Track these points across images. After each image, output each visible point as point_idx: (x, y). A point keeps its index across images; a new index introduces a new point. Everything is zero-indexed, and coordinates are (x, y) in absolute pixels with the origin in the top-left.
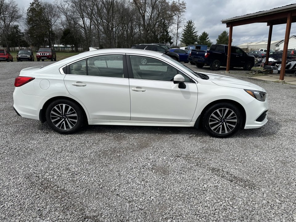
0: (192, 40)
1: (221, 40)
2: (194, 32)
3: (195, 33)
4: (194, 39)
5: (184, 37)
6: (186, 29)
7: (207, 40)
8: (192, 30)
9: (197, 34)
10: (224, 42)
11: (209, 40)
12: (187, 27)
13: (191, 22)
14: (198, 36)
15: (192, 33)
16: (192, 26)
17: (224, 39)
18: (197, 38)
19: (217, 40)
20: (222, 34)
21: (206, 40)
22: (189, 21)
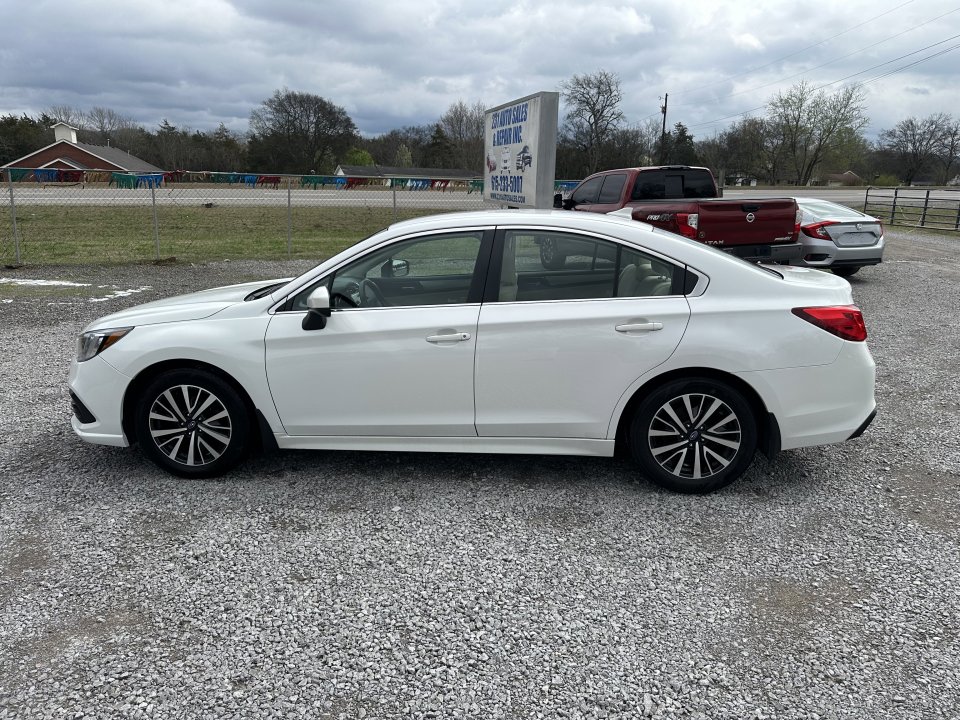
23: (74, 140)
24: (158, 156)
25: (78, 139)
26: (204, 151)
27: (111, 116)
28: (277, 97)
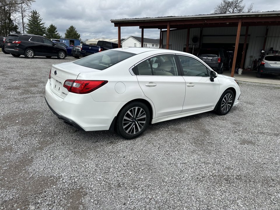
0: (40, 32)
1: (69, 34)
2: (41, 23)
3: (43, 25)
4: (42, 31)
5: (30, 28)
6: (31, 19)
7: (56, 33)
8: (38, 21)
9: (45, 26)
10: (72, 36)
11: (58, 34)
12: (32, 17)
13: (36, 12)
14: (45, 28)
15: (38, 24)
16: (38, 17)
17: (72, 34)
18: (45, 30)
19: (66, 34)
20: (70, 28)
21: (54, 33)
22: (34, 11)
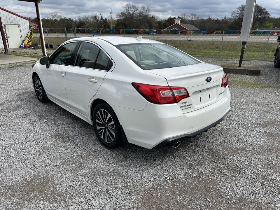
23: (179, 23)
24: (204, 27)
25: (180, 23)
26: (218, 25)
27: (195, 15)
28: (242, 6)
